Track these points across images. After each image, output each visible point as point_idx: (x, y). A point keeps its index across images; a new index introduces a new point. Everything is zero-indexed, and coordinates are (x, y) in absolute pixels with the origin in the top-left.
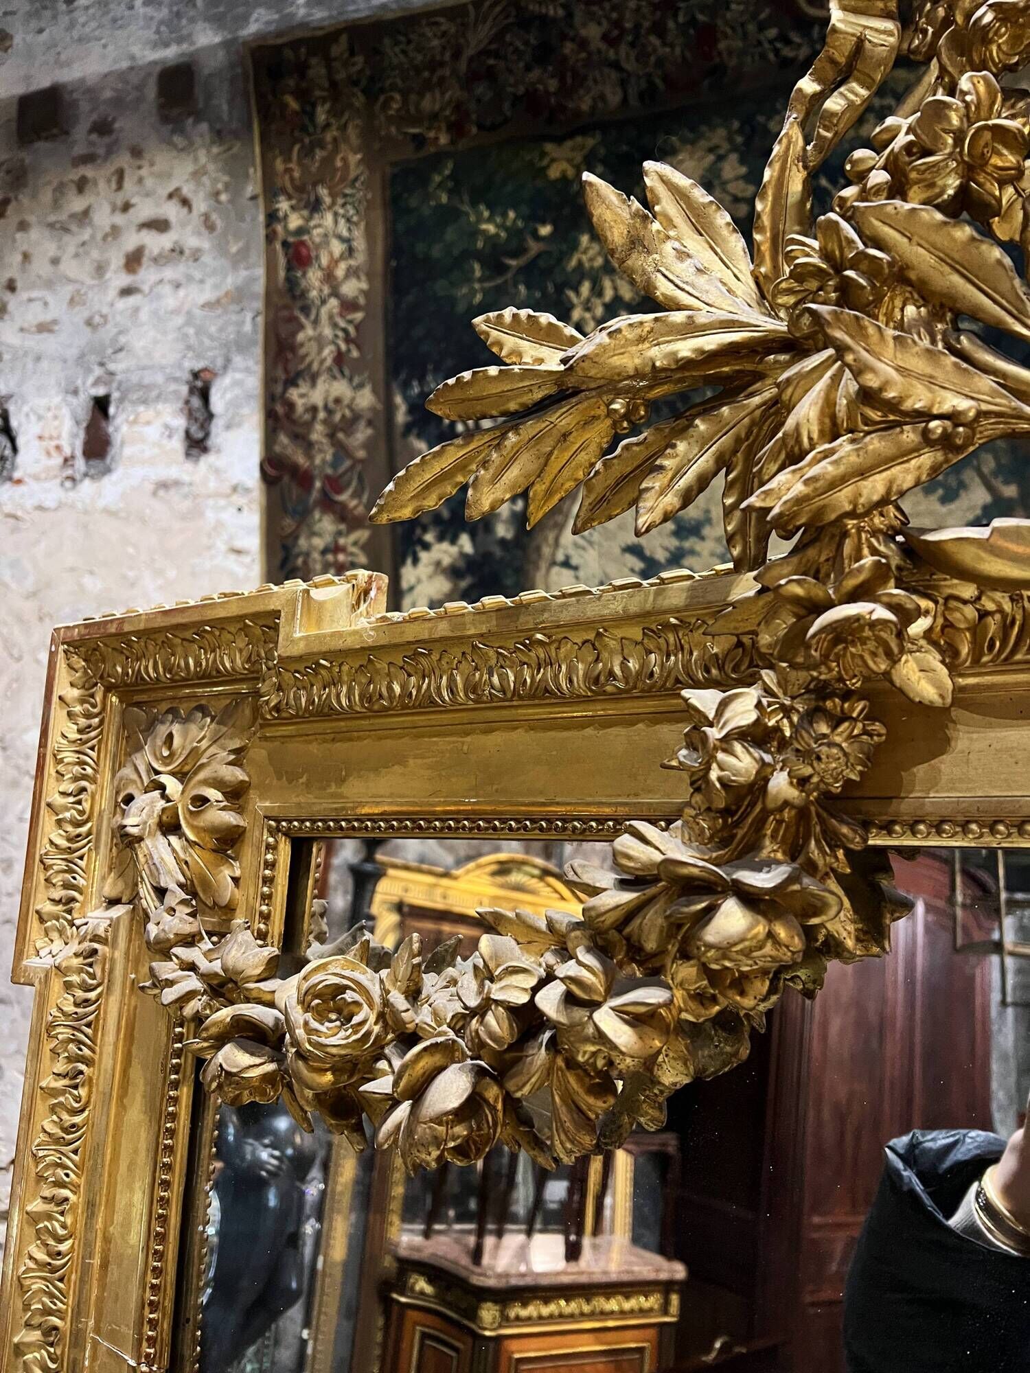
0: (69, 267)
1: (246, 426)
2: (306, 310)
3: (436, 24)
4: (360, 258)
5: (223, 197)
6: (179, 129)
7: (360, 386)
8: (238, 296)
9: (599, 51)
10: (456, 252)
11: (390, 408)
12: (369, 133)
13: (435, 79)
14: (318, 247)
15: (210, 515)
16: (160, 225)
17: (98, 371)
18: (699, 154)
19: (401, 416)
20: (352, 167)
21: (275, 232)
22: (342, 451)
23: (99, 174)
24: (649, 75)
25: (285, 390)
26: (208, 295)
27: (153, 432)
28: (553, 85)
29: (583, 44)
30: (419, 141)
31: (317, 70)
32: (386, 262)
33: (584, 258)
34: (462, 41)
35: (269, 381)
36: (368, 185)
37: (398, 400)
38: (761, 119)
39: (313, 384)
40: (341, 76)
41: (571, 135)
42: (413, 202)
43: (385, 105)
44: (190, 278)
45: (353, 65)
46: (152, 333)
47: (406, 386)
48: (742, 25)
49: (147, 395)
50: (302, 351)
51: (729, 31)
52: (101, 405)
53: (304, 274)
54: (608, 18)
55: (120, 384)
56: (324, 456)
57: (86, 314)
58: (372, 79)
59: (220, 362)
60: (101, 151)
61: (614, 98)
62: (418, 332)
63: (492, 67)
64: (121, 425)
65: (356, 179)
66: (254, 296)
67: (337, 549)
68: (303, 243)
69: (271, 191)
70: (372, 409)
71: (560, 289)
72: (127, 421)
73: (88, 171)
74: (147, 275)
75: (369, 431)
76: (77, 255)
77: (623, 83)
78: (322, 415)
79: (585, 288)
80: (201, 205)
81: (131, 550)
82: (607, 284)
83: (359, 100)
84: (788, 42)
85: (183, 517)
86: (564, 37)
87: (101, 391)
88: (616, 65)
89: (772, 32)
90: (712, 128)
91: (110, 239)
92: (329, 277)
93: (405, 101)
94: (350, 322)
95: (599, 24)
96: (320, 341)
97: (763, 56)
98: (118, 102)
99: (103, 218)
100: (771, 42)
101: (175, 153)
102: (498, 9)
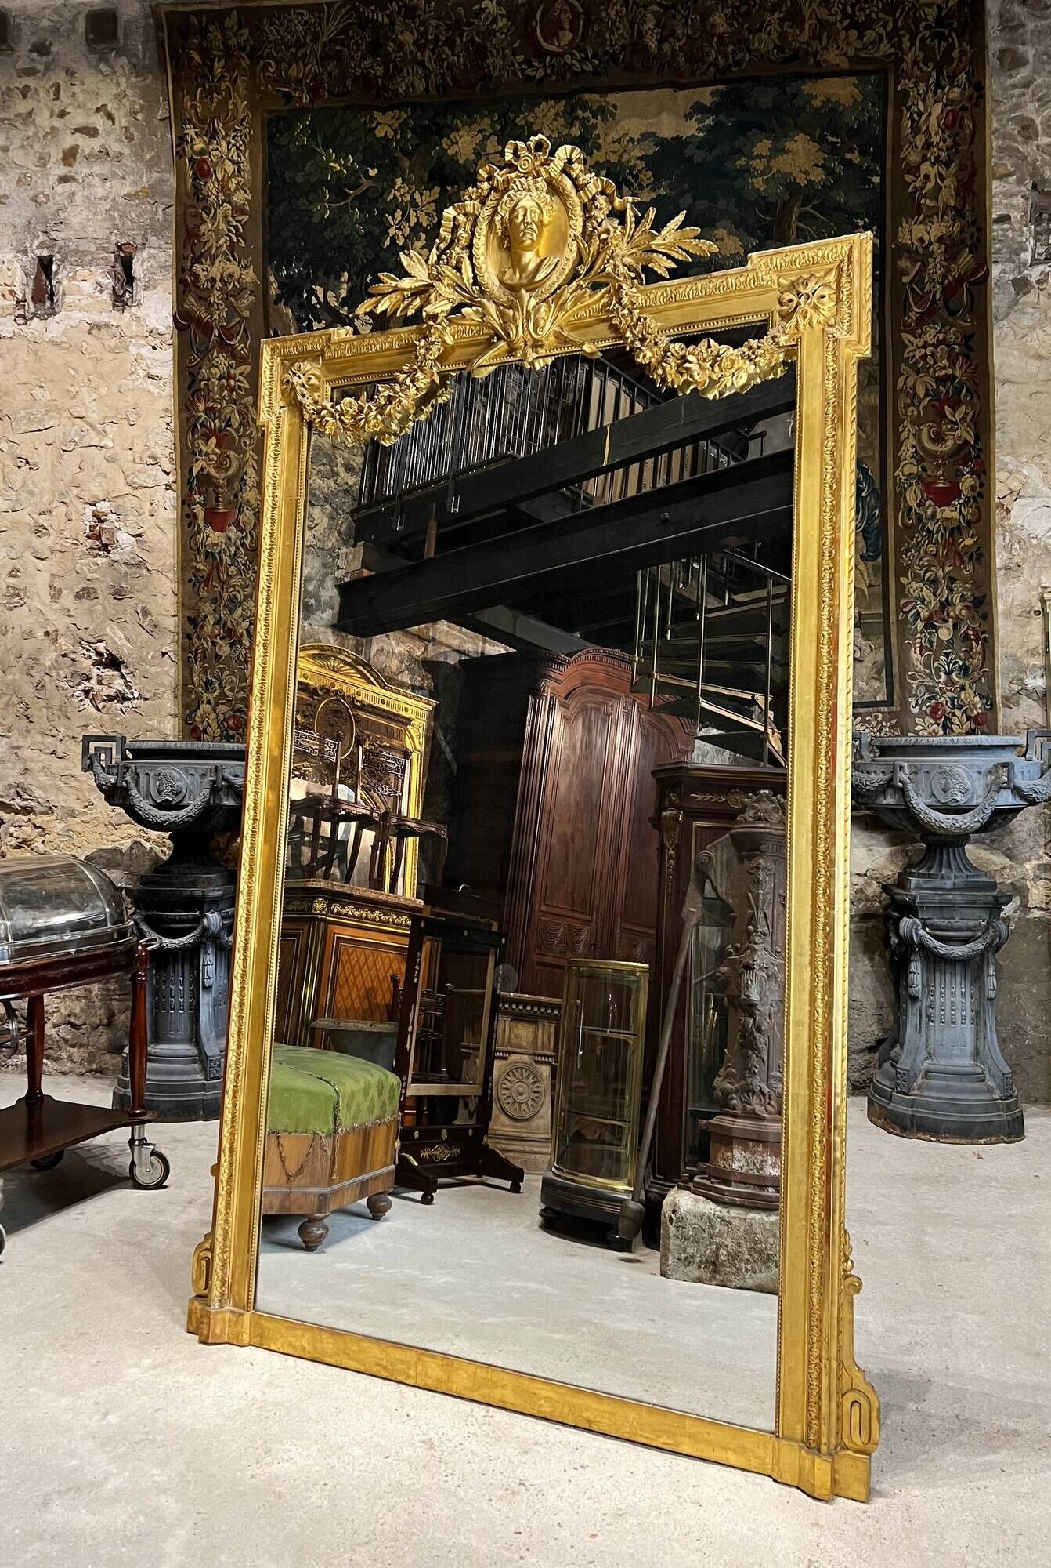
0: (16, 155)
1: (160, 288)
2: (207, 210)
3: (302, 14)
4: (246, 177)
5: (140, 116)
6: (103, 58)
7: (247, 267)
8: (152, 192)
9: (411, 52)
10: (313, 180)
11: (266, 284)
12: (253, 88)
13: (299, 55)
14: (215, 165)
15: (132, 349)
16: (92, 132)
17: (42, 237)
18: (472, 133)
19: (274, 290)
20: (241, 110)
21: (184, 150)
22: (233, 311)
23: (40, 86)
24: (443, 74)
25: (192, 266)
26: (128, 189)
27: (88, 287)
28: (380, 70)
29: (401, 46)
30: (288, 97)
31: (215, 35)
32: (264, 183)
33: (398, 194)
34: (318, 29)
35: (180, 257)
36: (251, 125)
37: (272, 278)
38: (512, 116)
39: (213, 263)
40: (232, 42)
41: (391, 108)
42: (284, 141)
43: (265, 68)
44: (114, 175)
45: (241, 35)
46: (85, 213)
47: (277, 270)
48: (503, 49)
49: (83, 259)
50: (204, 239)
51: (494, 51)
52: (45, 265)
53: (205, 183)
54: (418, 31)
55: (61, 248)
56: (220, 314)
57: (31, 193)
58: (253, 48)
59: (139, 240)
60: (41, 67)
61: (421, 88)
62: (286, 233)
63: (340, 51)
64: (63, 278)
65: (243, 119)
66: (164, 194)
67: (230, 377)
68: (205, 161)
69: (180, 118)
70: (254, 283)
71: (382, 213)
72: (67, 277)
73: (31, 82)
74: (81, 169)
75: (252, 298)
76: (22, 146)
77: (427, 78)
78: (219, 284)
79: (399, 213)
80: (122, 120)
81: (72, 372)
82: (412, 213)
83: (245, 62)
84: (531, 65)
85: (112, 351)
86: (387, 38)
87: (45, 253)
88: (422, 64)
89: (521, 58)
90: (483, 117)
91: (49, 137)
92: (223, 187)
93: (278, 68)
94: (239, 222)
95: (412, 33)
96: (218, 234)
97: (514, 73)
98: (54, 30)
99: (44, 120)
100: (520, 64)
101: (101, 77)
102: (344, 11)
